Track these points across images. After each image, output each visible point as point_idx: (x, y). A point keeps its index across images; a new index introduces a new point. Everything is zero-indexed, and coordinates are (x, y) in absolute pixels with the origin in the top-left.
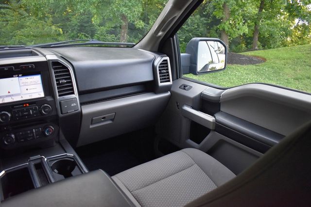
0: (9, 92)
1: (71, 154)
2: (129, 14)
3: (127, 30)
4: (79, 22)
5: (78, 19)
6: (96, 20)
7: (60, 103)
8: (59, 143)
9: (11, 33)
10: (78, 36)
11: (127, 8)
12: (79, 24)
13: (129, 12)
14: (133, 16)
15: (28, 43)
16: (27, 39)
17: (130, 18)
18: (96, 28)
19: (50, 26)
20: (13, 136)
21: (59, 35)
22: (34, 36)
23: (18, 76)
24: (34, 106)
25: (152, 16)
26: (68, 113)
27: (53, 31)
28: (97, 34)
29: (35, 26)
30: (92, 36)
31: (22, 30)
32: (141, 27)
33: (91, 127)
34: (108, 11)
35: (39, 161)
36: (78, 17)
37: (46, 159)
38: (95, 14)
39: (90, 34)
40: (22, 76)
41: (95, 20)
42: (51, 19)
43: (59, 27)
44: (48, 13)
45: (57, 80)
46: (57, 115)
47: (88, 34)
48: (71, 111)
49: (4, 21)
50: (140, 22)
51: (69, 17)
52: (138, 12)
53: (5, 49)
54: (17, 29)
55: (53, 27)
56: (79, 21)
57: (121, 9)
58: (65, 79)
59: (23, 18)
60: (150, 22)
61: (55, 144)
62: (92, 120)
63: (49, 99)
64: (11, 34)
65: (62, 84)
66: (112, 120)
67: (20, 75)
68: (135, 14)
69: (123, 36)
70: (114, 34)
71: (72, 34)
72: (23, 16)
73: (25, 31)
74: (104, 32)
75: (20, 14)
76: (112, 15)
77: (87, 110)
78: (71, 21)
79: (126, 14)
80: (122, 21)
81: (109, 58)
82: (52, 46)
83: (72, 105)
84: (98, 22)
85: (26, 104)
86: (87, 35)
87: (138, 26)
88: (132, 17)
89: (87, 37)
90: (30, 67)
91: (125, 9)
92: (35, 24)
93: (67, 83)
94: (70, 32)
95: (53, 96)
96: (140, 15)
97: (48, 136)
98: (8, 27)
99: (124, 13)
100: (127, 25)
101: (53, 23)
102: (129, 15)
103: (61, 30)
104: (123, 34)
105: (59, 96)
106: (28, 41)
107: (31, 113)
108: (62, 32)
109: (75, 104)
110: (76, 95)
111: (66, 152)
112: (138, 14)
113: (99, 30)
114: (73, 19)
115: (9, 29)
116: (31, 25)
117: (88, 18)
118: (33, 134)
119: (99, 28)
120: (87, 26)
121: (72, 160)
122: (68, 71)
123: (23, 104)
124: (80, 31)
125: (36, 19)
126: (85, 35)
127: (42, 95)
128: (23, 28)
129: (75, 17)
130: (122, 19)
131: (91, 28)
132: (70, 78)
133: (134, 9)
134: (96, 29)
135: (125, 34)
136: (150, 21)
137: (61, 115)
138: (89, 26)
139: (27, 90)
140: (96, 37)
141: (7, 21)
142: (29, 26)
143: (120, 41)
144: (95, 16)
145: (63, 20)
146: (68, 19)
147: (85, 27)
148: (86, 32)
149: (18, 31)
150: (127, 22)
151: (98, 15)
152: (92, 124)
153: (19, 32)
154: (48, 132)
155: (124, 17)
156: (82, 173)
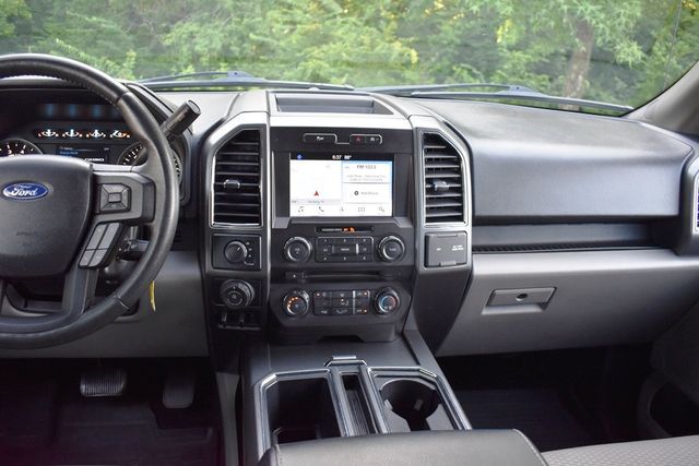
0: (317, 194)
1: (431, 370)
2: (602, 22)
3: (587, 65)
4: (458, 36)
5: (459, 29)
6: (508, 32)
7: (427, 238)
8: (402, 335)
9: (300, 51)
10: (452, 73)
11: (600, 7)
12: (458, 41)
13: (603, 16)
14: (613, 29)
15: (333, 79)
16: (333, 70)
17: (603, 33)
18: (501, 54)
19: (390, 42)
20: (306, 296)
21: (407, 64)
22: (349, 64)
23: (343, 159)
24: (366, 237)
25: (664, 30)
26: (440, 266)
27: (395, 55)
28: (502, 69)
29: (355, 39)
30: (488, 74)
31: (325, 47)
32: (630, 60)
33: (486, 312)
34: (544, 11)
35: (352, 370)
36: (458, 24)
37: (369, 370)
38: (508, 17)
39: (484, 69)
40: (350, 159)
41: (505, 35)
42: (394, 25)
43: (410, 45)
44: (388, 11)
45: (429, 181)
46: (414, 268)
47: (478, 69)
48: (449, 265)
49: (286, 23)
50: (630, 46)
51: (436, 21)
52: (631, 17)
53: (310, 90)
54: (312, 45)
55: (397, 46)
56: (459, 32)
57: (581, 8)
58: (448, 180)
59: (328, 19)
60: (655, 48)
61: (393, 336)
62: (493, 295)
63: (403, 223)
64: (298, 55)
65: (440, 191)
66: (543, 305)
67: (346, 157)
68: (620, 24)
69: (573, 83)
70: (547, 74)
71: (438, 66)
72: (331, 15)
73: (332, 49)
74: (522, 68)
75: (325, 10)
76: (552, 23)
77: (485, 267)
78: (440, 31)
79: (594, 22)
80: (577, 40)
81: (560, 141)
82: (413, 93)
83: (455, 249)
84: (514, 39)
85: (349, 227)
86: (475, 71)
87: (621, 57)
88: (608, 32)
89: (474, 75)
90: (372, 139)
91: (591, 8)
92: (354, 35)
93: (452, 190)
94: (433, 59)
95: (413, 220)
96: (632, 25)
97: (383, 313)
98: (294, 38)
99: (588, 18)
100: (590, 52)
101: (398, 35)
102: (601, 26)
103: (414, 53)
104: (573, 76)
105: (429, 220)
106: (334, 74)
107: (357, 251)
108: (415, 59)
109: (460, 248)
110: (465, 226)
111: (418, 364)
112: (627, 24)
113: (508, 59)
114: (446, 27)
115: (294, 42)
116: (345, 37)
117: (485, 26)
118: (351, 303)
119: (508, 54)
120: (477, 49)
121: (432, 387)
122: (458, 161)
123: (343, 227)
124: (458, 60)
125: (359, 23)
126: (469, 71)
127: (388, 212)
128: (326, 43)
129: (451, 22)
130: (577, 35)
131: (491, 52)
132: (460, 180)
133: (617, 10)
134: (501, 58)
135: (580, 78)
136: (657, 44)
137: (422, 269)
138: (484, 47)
139: (356, 193)
140: (497, 78)
141: (293, 23)
142: (341, 39)
143: (562, 93)
144: (508, 23)
145: (420, 29)
146: (433, 28)
147: (474, 49)
148: (475, 64)
149: (315, 48)
150: (590, 44)
151: (514, 21)
152: (489, 305)
153: (316, 52)
154: (384, 305)
155: (584, 29)
156: (455, 427)
